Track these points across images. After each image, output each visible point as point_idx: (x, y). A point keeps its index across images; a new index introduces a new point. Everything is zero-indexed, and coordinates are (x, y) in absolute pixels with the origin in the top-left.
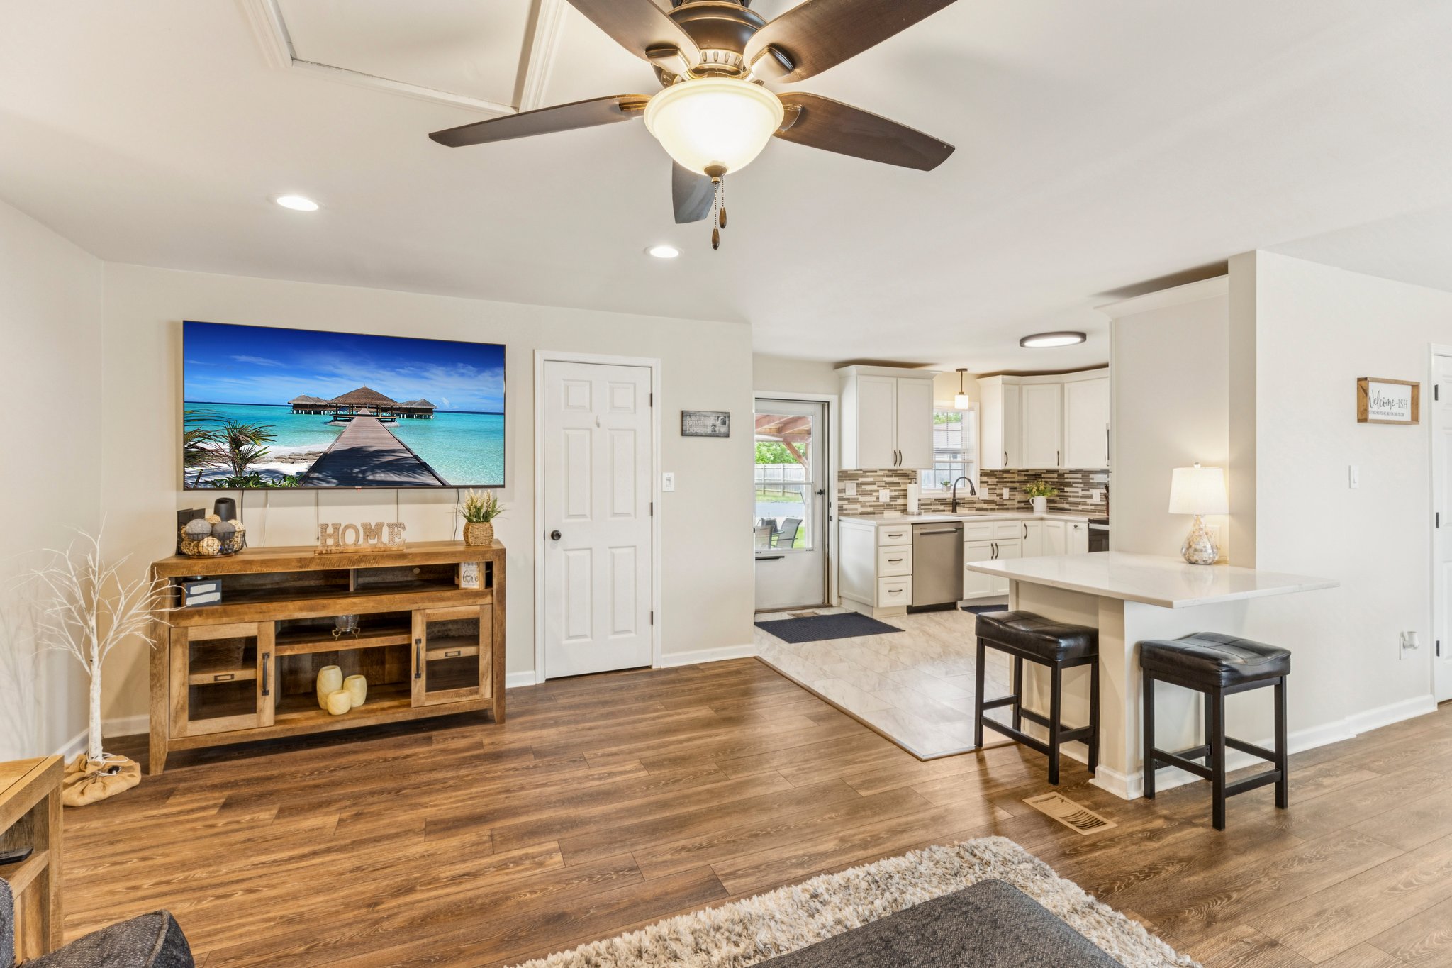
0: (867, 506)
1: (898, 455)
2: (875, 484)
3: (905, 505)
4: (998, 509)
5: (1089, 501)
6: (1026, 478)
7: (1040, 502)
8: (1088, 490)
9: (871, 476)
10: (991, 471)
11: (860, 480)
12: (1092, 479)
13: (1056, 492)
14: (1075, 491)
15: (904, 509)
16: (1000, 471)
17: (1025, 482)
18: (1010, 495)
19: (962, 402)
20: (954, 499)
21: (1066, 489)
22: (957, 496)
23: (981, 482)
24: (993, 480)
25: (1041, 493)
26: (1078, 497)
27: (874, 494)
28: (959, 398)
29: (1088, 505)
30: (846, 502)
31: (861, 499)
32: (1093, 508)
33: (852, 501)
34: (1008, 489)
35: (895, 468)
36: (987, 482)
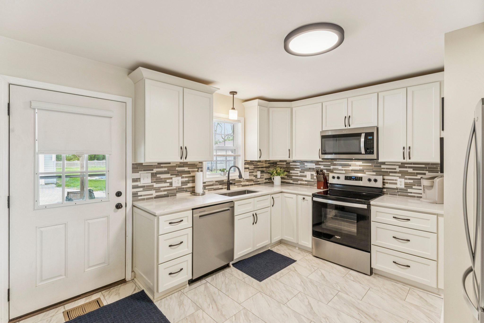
0: (161, 191)
1: (184, 151)
2: (169, 173)
3: (193, 187)
4: (255, 184)
5: (304, 179)
6: (269, 165)
7: (277, 179)
8: (304, 173)
9: (165, 167)
10: (251, 161)
11: (155, 170)
12: (307, 166)
13: (286, 173)
14: (296, 172)
15: (193, 192)
16: (256, 161)
17: (268, 167)
18: (261, 175)
19: (233, 115)
20: (229, 181)
21: (291, 172)
22: (230, 178)
23: (245, 168)
24: (251, 167)
25: (278, 174)
26: (298, 176)
27: (168, 181)
28: (231, 111)
29: (303, 181)
30: (141, 189)
31: (156, 185)
32: (306, 183)
33: (146, 188)
34: (260, 172)
35: (182, 161)
36: (248, 168)
